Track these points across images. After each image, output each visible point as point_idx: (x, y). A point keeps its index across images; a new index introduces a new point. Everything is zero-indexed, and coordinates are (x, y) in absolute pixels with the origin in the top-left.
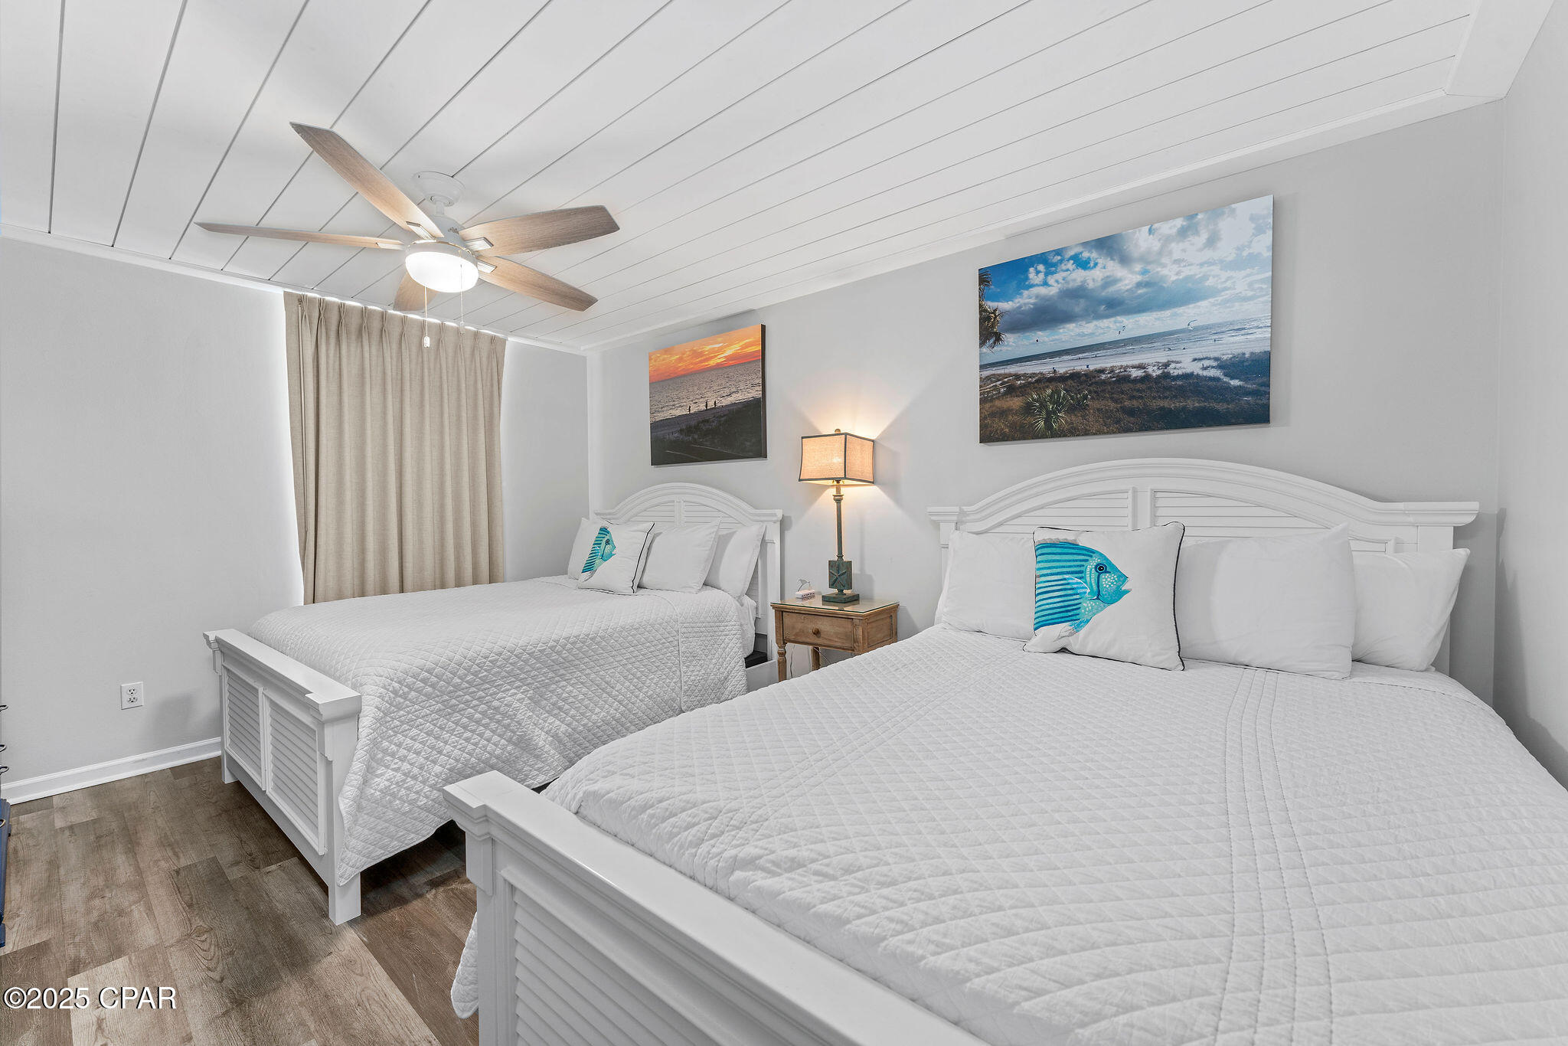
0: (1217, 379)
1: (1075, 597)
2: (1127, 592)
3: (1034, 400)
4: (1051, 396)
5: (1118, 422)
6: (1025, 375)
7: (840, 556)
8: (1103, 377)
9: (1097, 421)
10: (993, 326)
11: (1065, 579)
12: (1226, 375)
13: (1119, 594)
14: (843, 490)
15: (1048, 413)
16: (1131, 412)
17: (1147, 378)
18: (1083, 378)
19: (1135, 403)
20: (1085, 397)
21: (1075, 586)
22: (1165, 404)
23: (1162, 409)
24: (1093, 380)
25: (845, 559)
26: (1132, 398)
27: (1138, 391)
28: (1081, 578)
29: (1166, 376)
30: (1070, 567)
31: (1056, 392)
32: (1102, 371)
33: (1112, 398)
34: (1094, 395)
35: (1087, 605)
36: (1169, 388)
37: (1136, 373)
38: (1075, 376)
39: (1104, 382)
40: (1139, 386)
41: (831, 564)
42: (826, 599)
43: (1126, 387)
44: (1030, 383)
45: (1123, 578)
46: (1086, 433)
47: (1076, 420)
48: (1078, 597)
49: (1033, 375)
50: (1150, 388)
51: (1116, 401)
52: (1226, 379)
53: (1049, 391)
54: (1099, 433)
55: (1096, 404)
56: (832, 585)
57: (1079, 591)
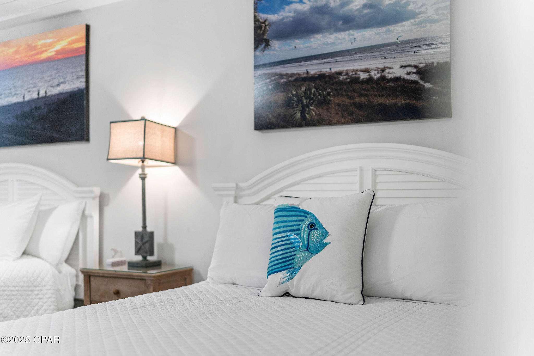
0: (415, 82)
1: (292, 250)
2: (327, 244)
3: (293, 95)
4: (305, 92)
5: (351, 114)
6: (287, 75)
7: (144, 227)
8: (341, 78)
9: (337, 114)
10: (264, 34)
11: (287, 236)
12: (422, 79)
13: (322, 245)
14: (147, 171)
15: (303, 106)
16: (360, 106)
17: (370, 80)
18: (327, 79)
19: (363, 100)
20: (329, 94)
21: (293, 241)
22: (382, 100)
23: (381, 104)
24: (334, 81)
25: (149, 229)
26: (361, 95)
27: (365, 90)
28: (297, 235)
29: (383, 78)
30: (292, 226)
31: (309, 89)
32: (340, 73)
33: (347, 95)
34: (335, 92)
35: (300, 255)
36: (384, 89)
37: (363, 76)
38: (321, 77)
39: (342, 83)
40: (365, 86)
41: (137, 234)
42: (132, 265)
43: (357, 86)
44: (290, 81)
45: (326, 233)
46: (330, 123)
47: (323, 112)
48: (294, 249)
49: (292, 75)
50: (373, 88)
51: (350, 98)
52: (422, 83)
53: (304, 89)
54: (338, 123)
55: (335, 100)
56: (138, 252)
57: (296, 245)
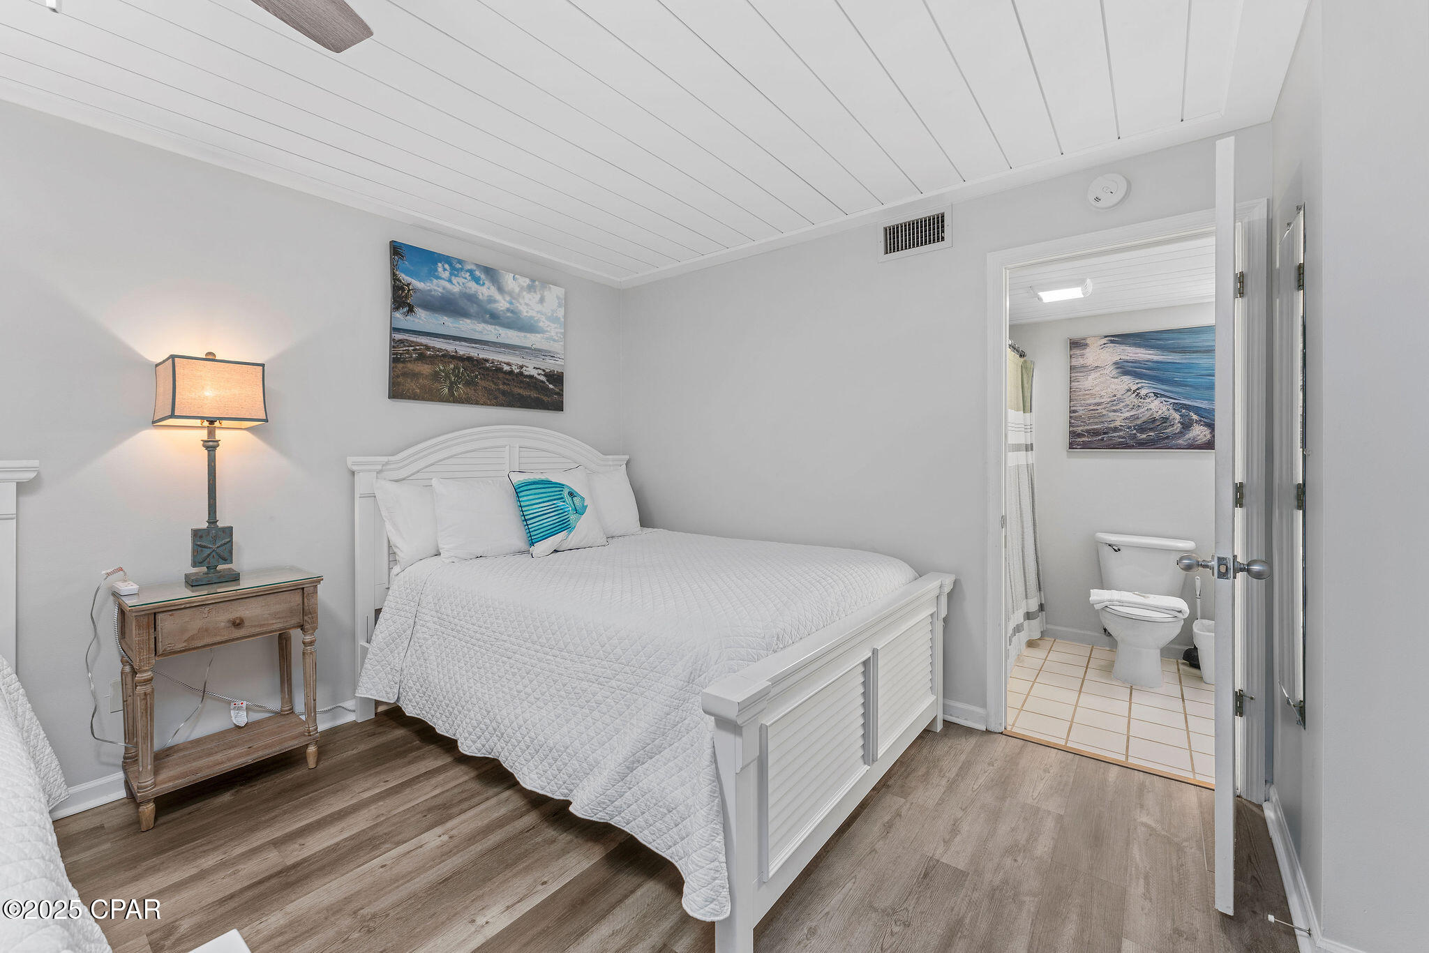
0: (542, 382)
1: (565, 514)
2: (587, 506)
3: (440, 370)
4: (454, 370)
5: (496, 398)
6: (434, 348)
7: (212, 519)
8: (488, 365)
9: (484, 396)
10: (406, 297)
11: (554, 504)
12: (547, 380)
13: (585, 508)
15: (451, 383)
16: (504, 393)
17: (511, 372)
18: (475, 362)
19: (506, 387)
20: (476, 377)
21: (562, 507)
22: (521, 391)
23: (519, 394)
24: (482, 366)
25: (220, 524)
26: (504, 384)
27: (507, 379)
28: (564, 502)
29: (521, 374)
30: (554, 496)
31: (456, 368)
32: (487, 360)
33: (493, 381)
34: (483, 377)
35: (573, 517)
36: (522, 382)
37: (506, 368)
38: (470, 359)
39: (488, 369)
40: (507, 377)
41: (196, 534)
42: (192, 582)
43: (501, 375)
44: (437, 356)
45: (583, 499)
46: (477, 403)
47: (471, 392)
48: (566, 513)
49: (440, 350)
50: (513, 380)
51: (495, 384)
52: (547, 383)
53: (452, 366)
54: (485, 404)
55: (483, 383)
56: (194, 564)
57: (566, 510)
